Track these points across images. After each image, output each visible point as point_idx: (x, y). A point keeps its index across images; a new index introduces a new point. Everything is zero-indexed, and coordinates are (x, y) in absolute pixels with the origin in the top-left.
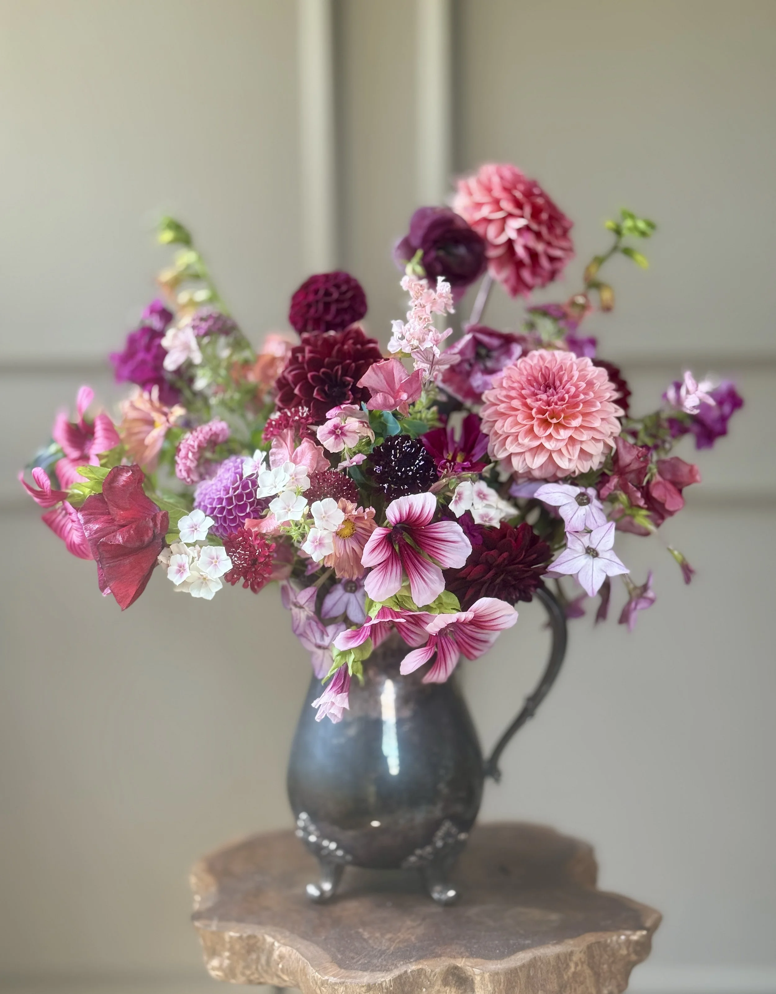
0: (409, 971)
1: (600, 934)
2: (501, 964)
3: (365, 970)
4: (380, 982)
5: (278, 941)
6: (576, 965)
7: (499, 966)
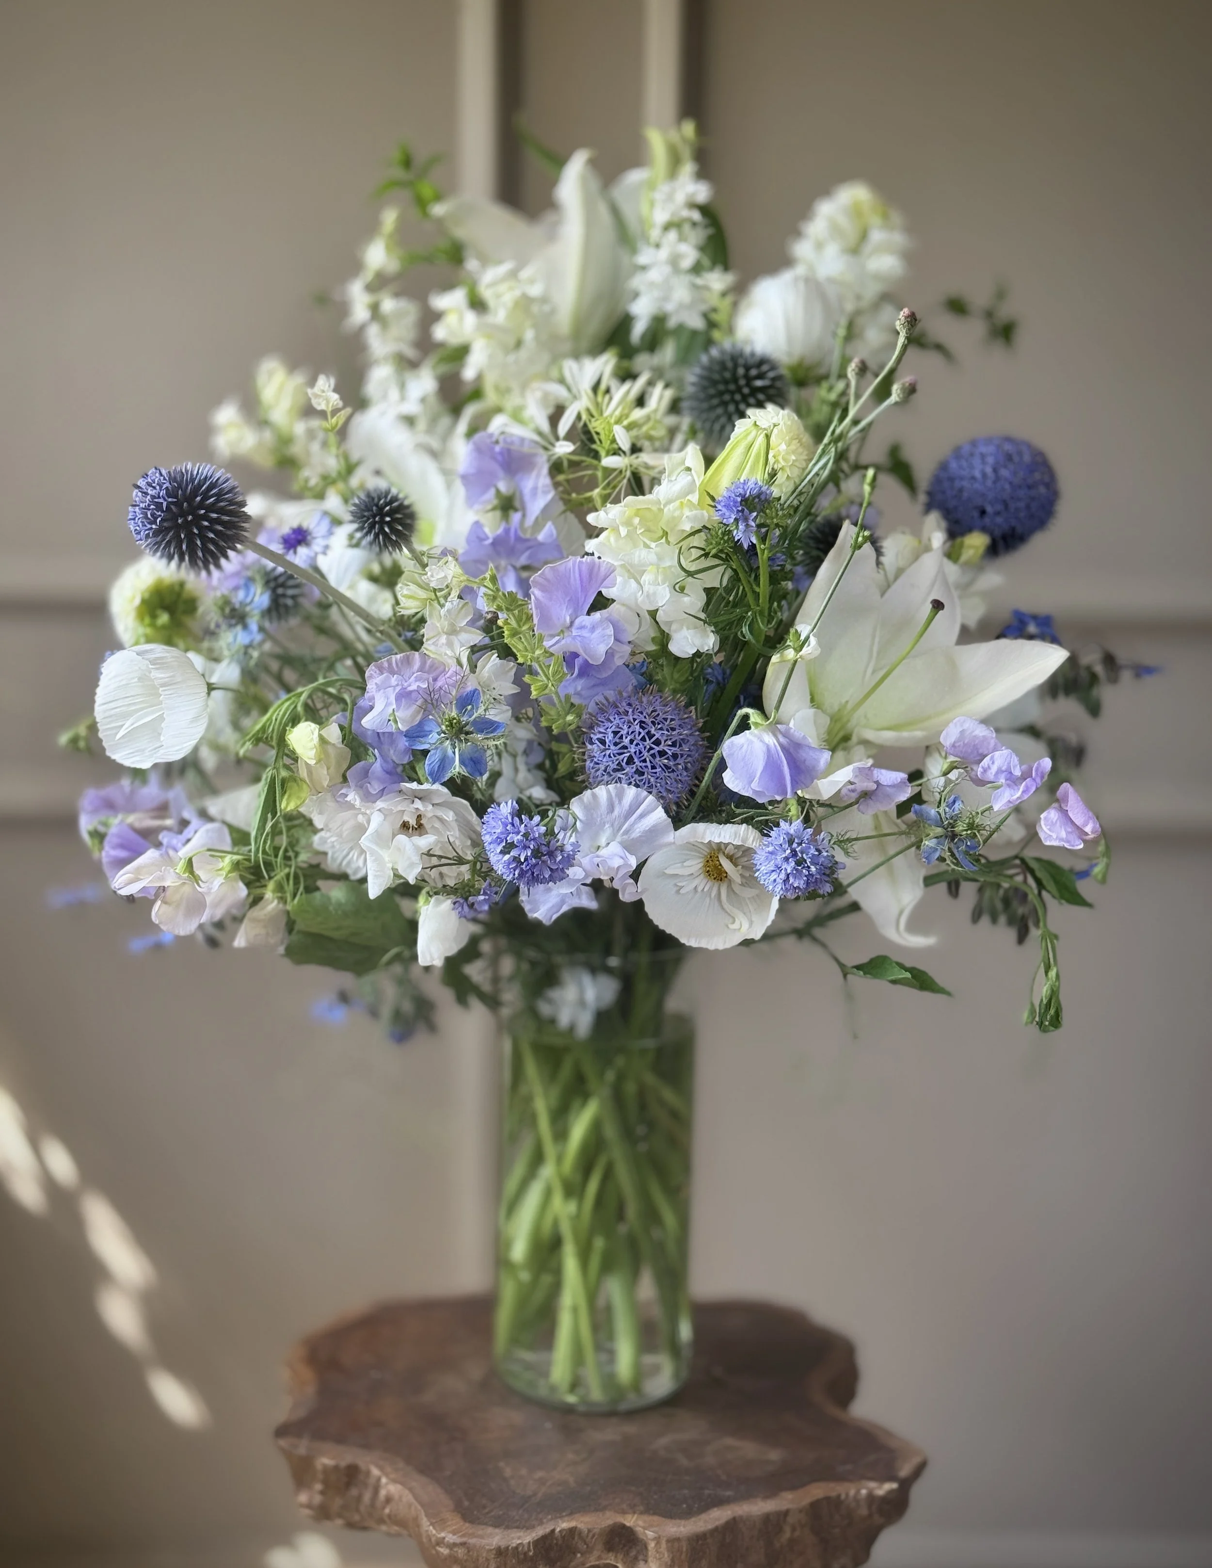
0: (558, 1530)
1: (832, 1485)
2: (684, 1527)
3: (496, 1526)
4: (514, 1545)
5: (387, 1475)
6: (794, 1529)
7: (682, 1529)
